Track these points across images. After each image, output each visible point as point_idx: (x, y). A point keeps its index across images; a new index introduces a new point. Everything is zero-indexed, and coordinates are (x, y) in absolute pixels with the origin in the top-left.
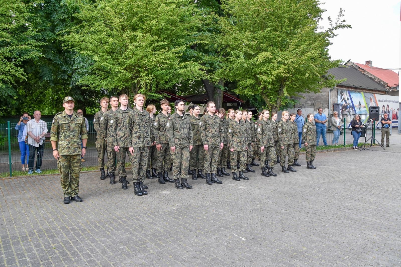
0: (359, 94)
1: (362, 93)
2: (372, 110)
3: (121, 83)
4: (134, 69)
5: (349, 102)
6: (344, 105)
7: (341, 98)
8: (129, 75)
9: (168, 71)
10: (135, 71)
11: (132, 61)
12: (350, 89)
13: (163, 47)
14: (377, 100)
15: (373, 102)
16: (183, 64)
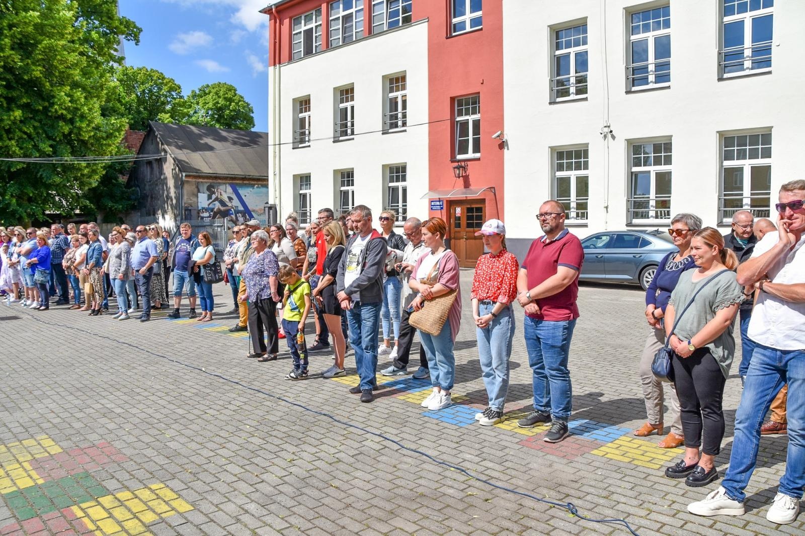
5: (234, 204)
6: (219, 209)
7: (209, 197)
12: (238, 182)
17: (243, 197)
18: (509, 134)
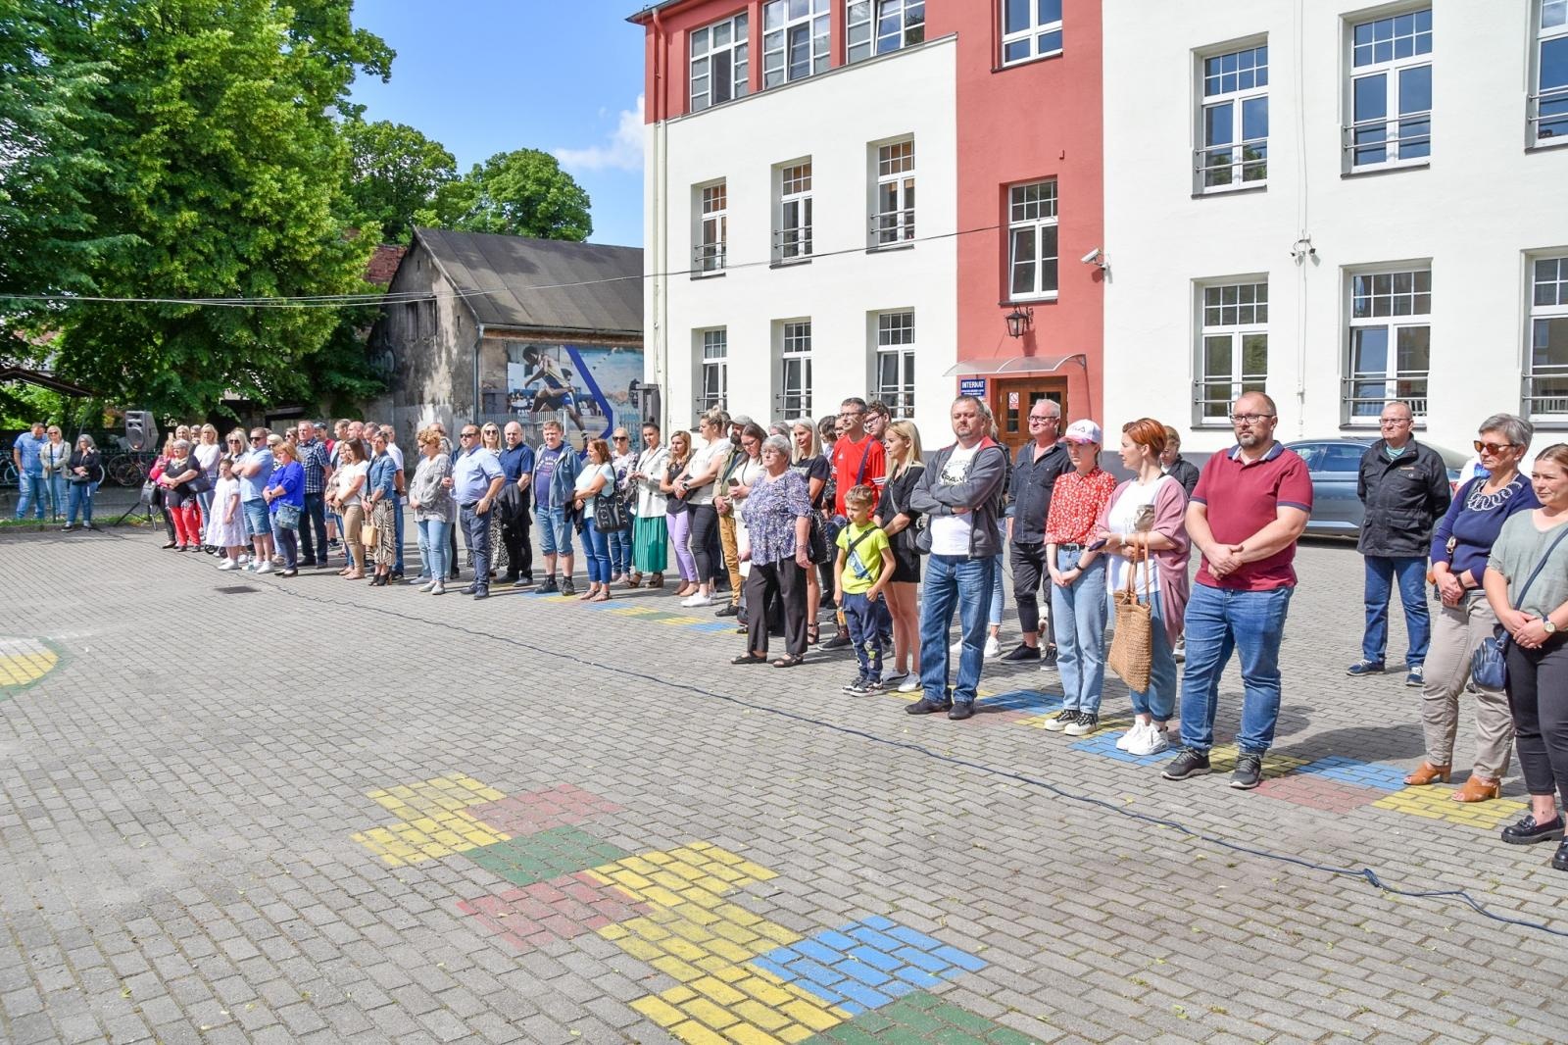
5: (575, 382)
6: (545, 392)
7: (528, 371)
12: (584, 342)
17: (591, 370)
18: (1114, 253)
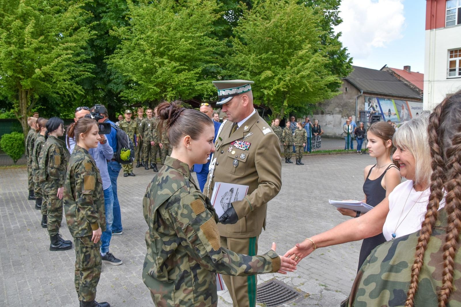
0: (389, 102)
1: (393, 100)
2: (374, 118)
3: (152, 96)
4: (162, 86)
5: (378, 109)
6: (372, 112)
7: (369, 106)
8: (159, 90)
9: (188, 88)
10: (162, 87)
11: (160, 80)
12: (379, 97)
13: (184, 70)
14: (410, 108)
15: (405, 109)
16: (199, 83)
